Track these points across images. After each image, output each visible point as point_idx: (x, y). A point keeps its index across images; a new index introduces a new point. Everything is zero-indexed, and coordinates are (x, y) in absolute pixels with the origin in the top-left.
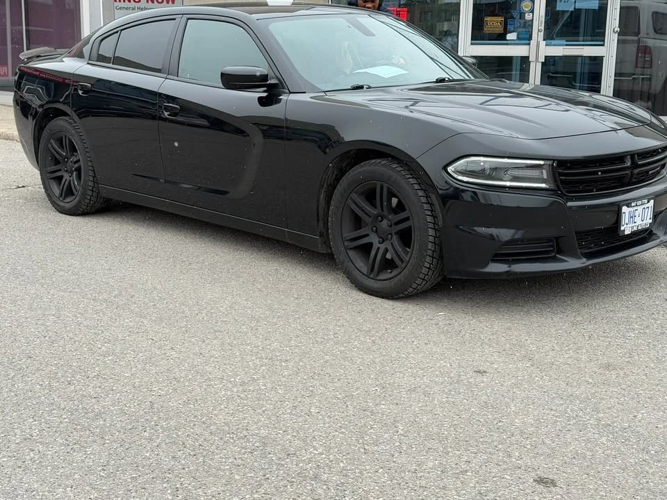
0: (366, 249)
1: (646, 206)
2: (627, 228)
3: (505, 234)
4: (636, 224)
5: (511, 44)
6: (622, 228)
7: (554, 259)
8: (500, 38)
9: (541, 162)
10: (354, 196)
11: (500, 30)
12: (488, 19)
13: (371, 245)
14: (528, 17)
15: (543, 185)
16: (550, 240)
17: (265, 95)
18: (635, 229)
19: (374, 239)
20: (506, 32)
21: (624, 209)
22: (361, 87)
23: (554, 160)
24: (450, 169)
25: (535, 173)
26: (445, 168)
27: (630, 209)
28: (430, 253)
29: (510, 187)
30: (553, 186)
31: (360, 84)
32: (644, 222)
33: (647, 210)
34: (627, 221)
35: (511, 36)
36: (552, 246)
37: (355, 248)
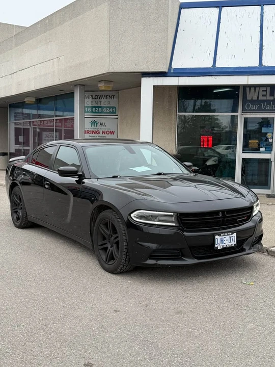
0: (105, 249)
1: (231, 236)
2: (219, 245)
3: (153, 246)
4: (226, 244)
5: (262, 153)
6: (216, 246)
7: (181, 259)
8: (257, 150)
9: (172, 214)
10: (101, 225)
11: (257, 146)
12: (251, 141)
13: (107, 248)
14: (270, 140)
15: (174, 224)
16: (177, 250)
17: (77, 179)
18: (225, 246)
19: (109, 246)
20: (260, 147)
21: (217, 237)
22: (117, 177)
23: (178, 213)
24: (132, 215)
25: (169, 219)
26: (130, 215)
27: (221, 237)
28: (124, 253)
29: (158, 225)
30: (178, 225)
31: (116, 175)
32: (231, 243)
33: (232, 238)
34: (219, 243)
35: (262, 149)
36: (179, 253)
37: (102, 249)
